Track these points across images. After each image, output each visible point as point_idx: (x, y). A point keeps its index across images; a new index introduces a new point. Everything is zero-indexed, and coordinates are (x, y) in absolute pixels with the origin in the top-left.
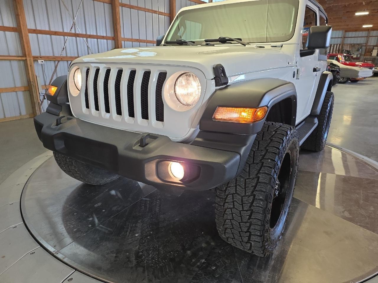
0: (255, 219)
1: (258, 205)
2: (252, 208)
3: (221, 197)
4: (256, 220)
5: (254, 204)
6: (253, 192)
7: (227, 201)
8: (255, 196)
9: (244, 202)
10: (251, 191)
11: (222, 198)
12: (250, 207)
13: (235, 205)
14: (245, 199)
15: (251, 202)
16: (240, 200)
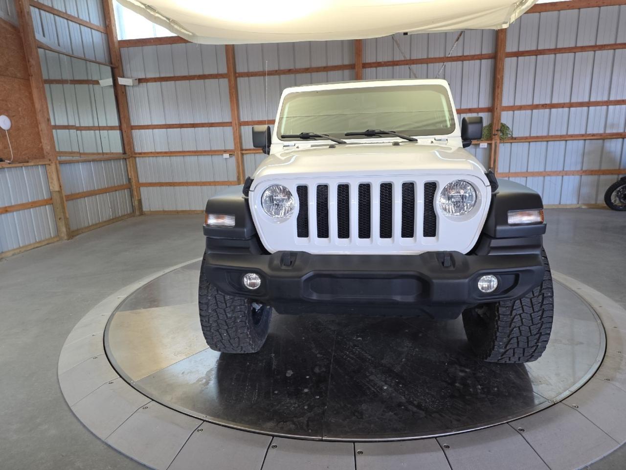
0: (546, 317)
1: (548, 302)
2: (543, 307)
3: (507, 305)
4: (548, 318)
5: (544, 303)
6: (540, 291)
7: (515, 308)
8: (543, 294)
9: (533, 304)
10: (538, 291)
11: (508, 307)
12: (541, 306)
13: (524, 309)
14: (534, 300)
15: (541, 301)
16: (530, 303)
